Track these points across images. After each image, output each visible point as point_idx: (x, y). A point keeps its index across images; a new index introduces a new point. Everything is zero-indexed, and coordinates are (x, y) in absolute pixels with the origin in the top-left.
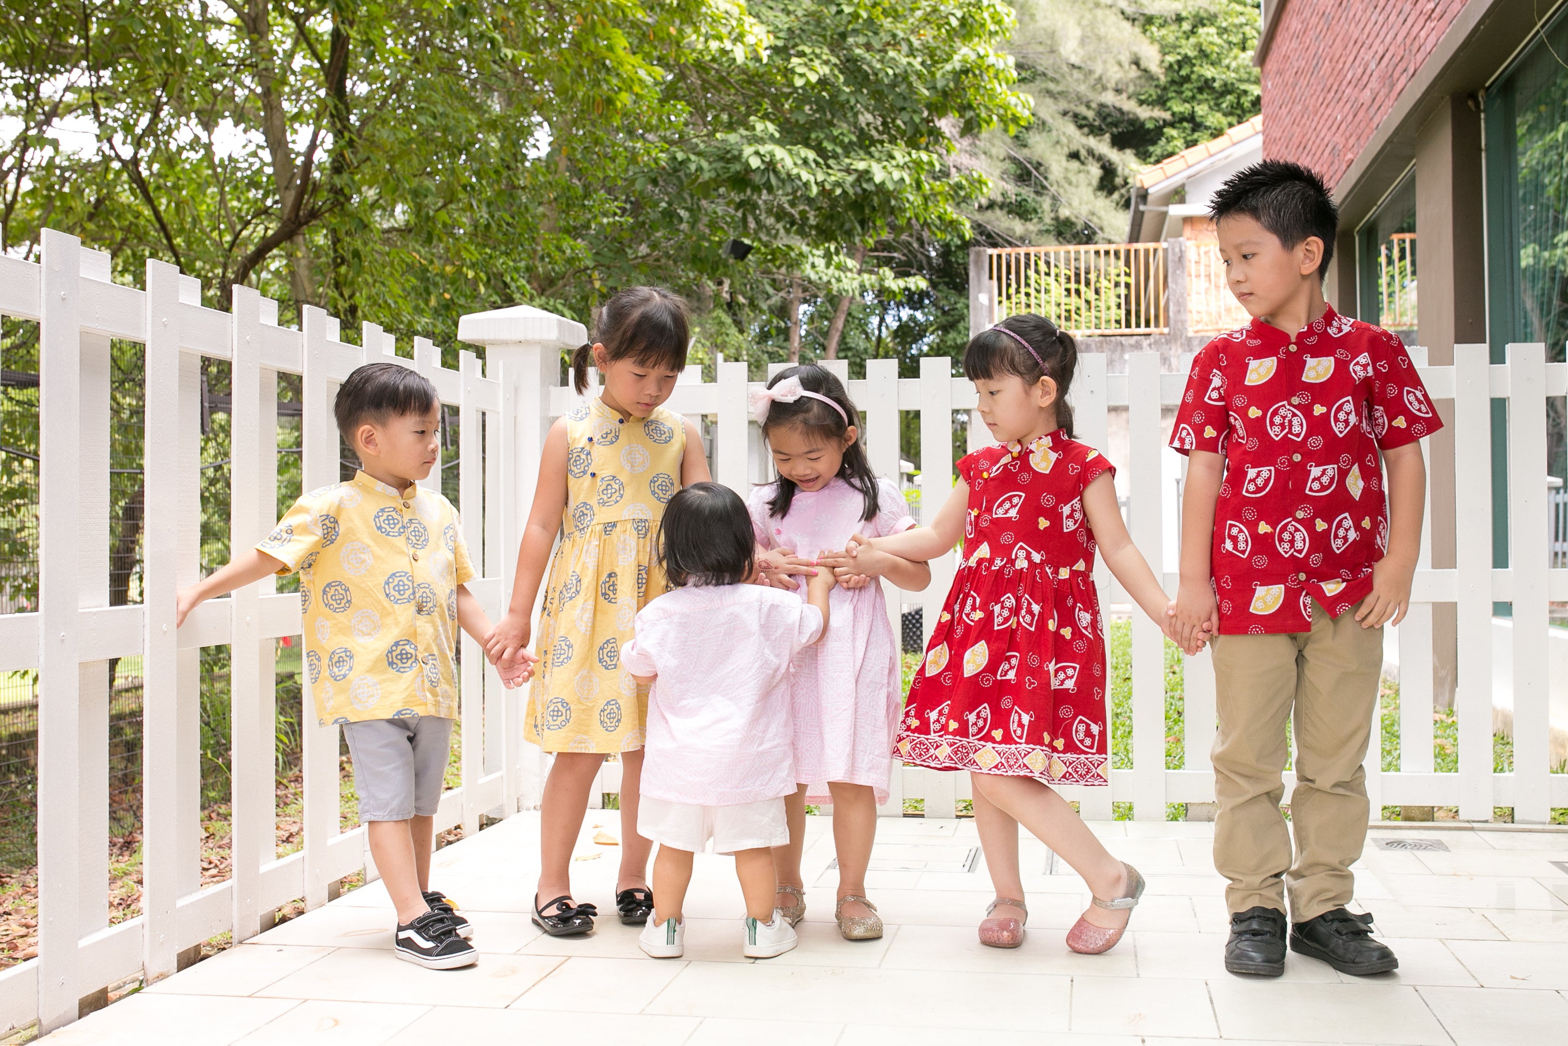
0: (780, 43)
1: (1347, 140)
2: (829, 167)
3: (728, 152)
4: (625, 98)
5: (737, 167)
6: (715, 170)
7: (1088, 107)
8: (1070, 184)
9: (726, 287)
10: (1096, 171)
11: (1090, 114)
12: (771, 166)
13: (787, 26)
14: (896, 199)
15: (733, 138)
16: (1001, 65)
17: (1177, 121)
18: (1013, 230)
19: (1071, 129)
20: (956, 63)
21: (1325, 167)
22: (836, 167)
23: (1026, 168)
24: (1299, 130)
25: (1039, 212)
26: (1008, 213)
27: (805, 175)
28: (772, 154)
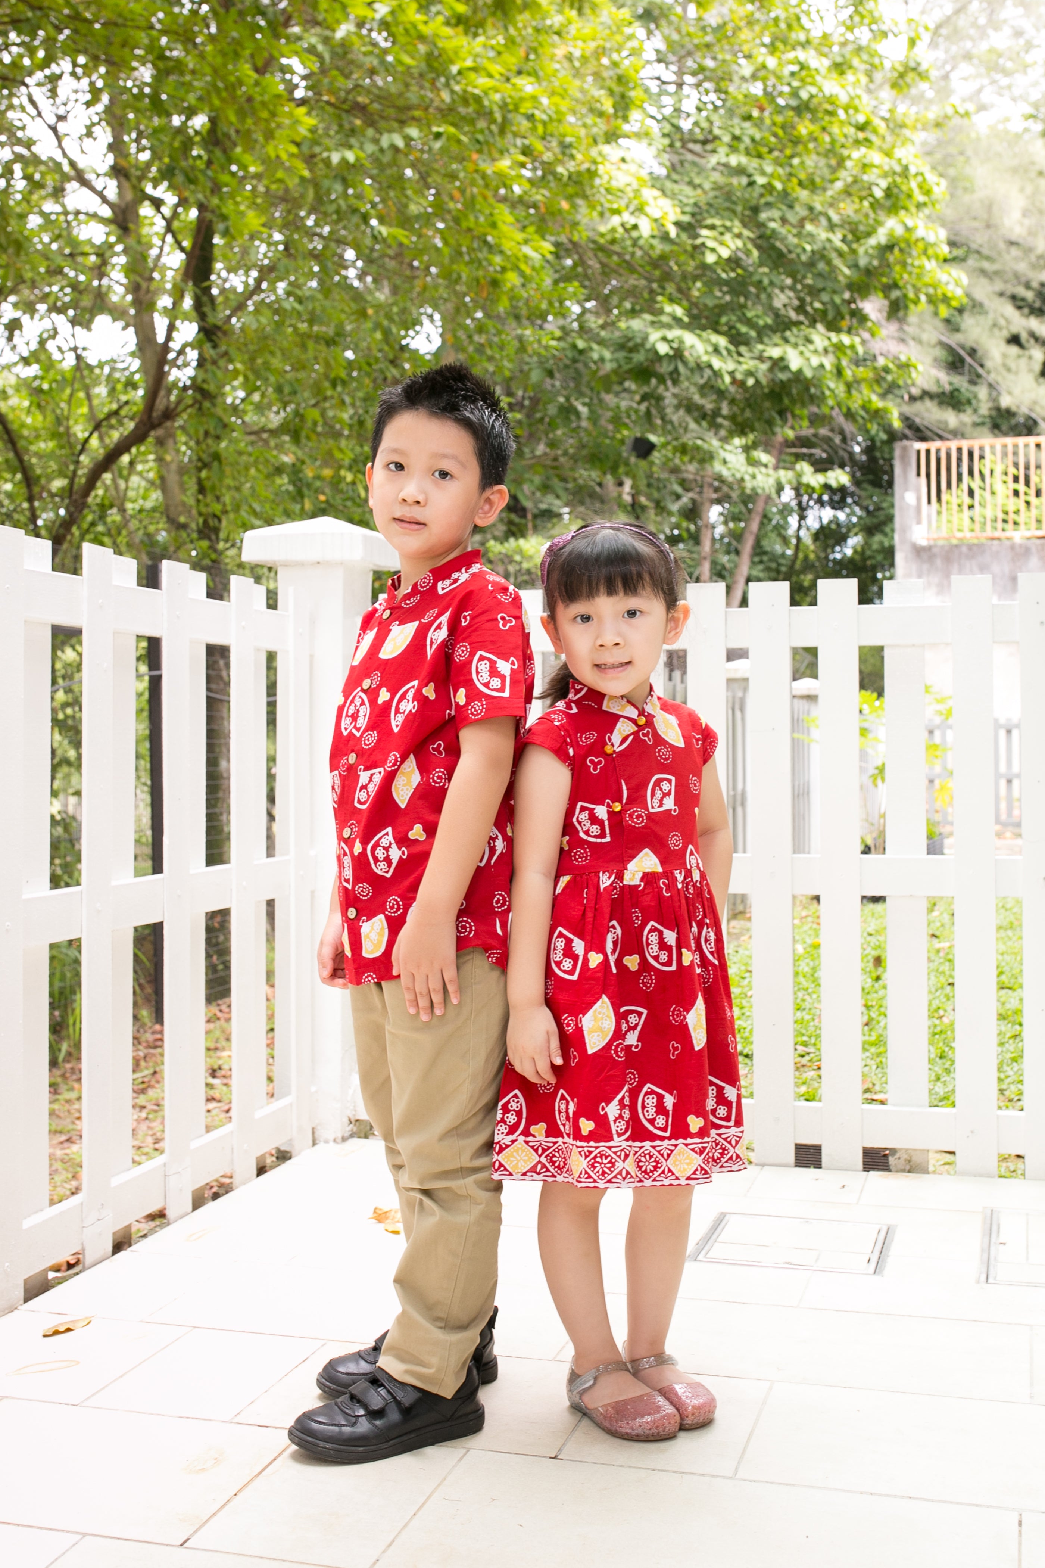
0: (686, 218)
2: (740, 354)
3: (630, 339)
4: (512, 279)
5: (639, 357)
6: (617, 360)
7: (1028, 286)
8: (1009, 370)
9: (628, 488)
10: (1038, 355)
11: (1029, 295)
12: (678, 354)
13: (692, 201)
14: (815, 386)
15: (636, 324)
16: (931, 238)
18: (946, 423)
19: (1009, 310)
20: (881, 237)
22: (748, 355)
23: (959, 354)
25: (974, 402)
26: (941, 404)
27: (717, 363)
28: (681, 342)
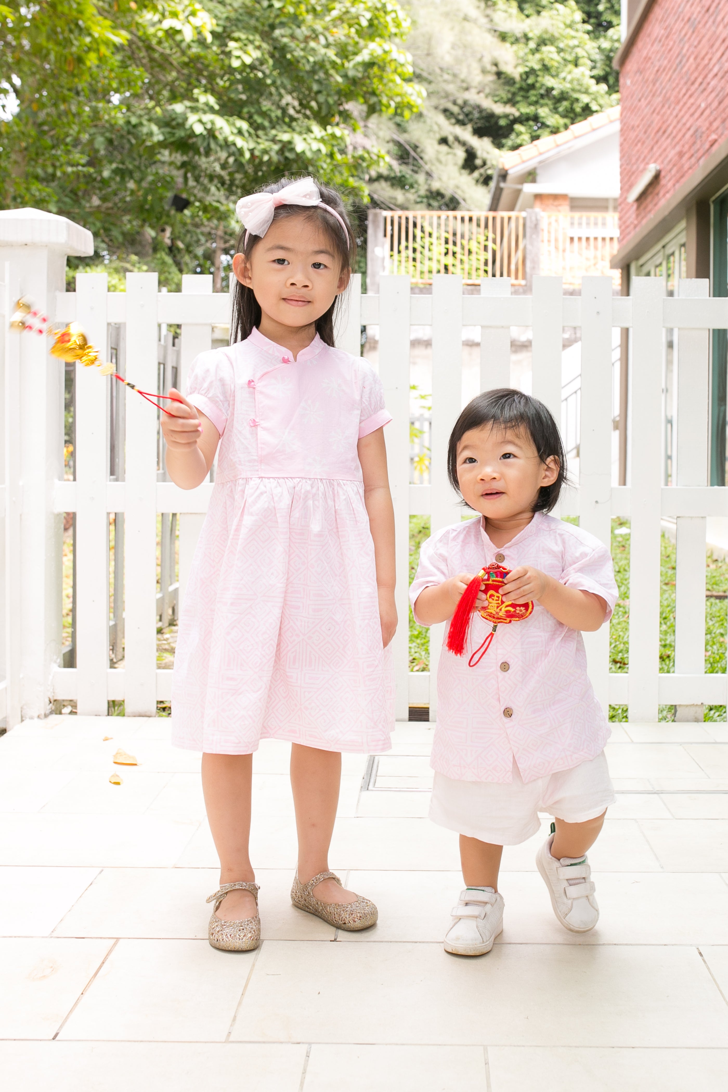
0: (219, 30)
1: (711, 124)
2: (258, 136)
3: (174, 119)
4: (92, 59)
5: (180, 133)
6: (163, 134)
7: (455, 103)
8: (440, 162)
9: (168, 233)
10: (461, 154)
11: (455, 109)
12: (211, 133)
13: (225, 15)
14: (313, 165)
15: (179, 108)
16: (402, 60)
17: (522, 120)
18: (395, 199)
19: (441, 119)
20: (364, 56)
21: (687, 147)
22: (264, 137)
23: (406, 150)
24: (659, 117)
25: (415, 186)
26: (393, 185)
27: (240, 142)
28: (213, 123)
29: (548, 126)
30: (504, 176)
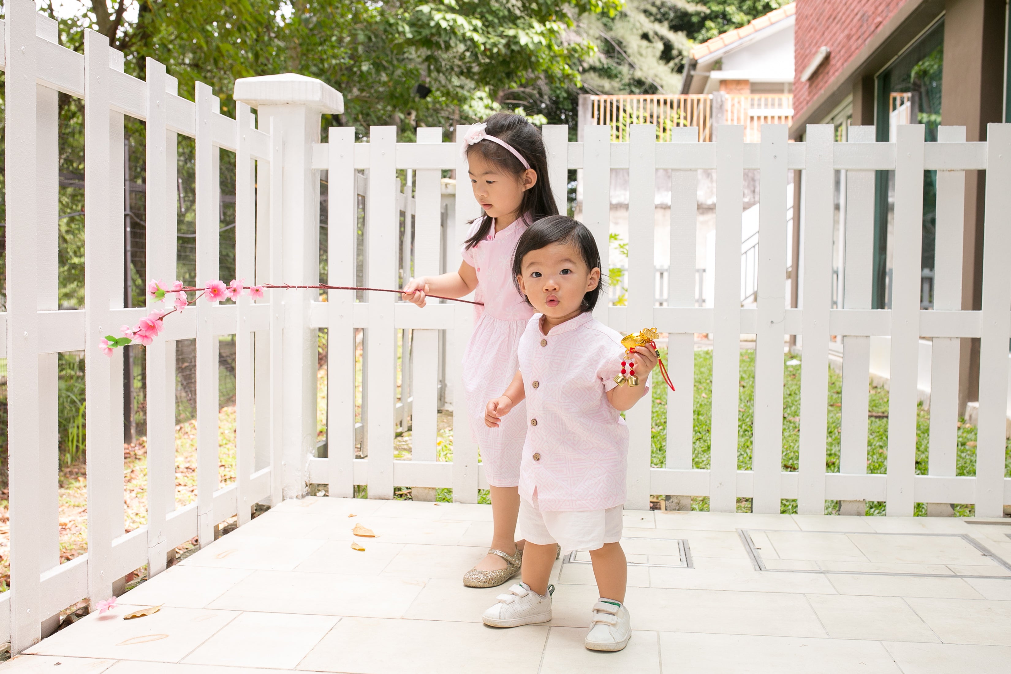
1: (876, 8)
2: (488, 33)
3: (420, 19)
6: (413, 33)
7: (653, 4)
8: (641, 55)
9: (413, 116)
10: (659, 47)
11: (654, 10)
14: (534, 56)
15: (425, 9)
17: (712, 17)
18: (603, 87)
19: (642, 18)
21: (854, 30)
22: (493, 33)
23: (611, 45)
24: (830, 6)
25: (619, 76)
26: (600, 76)
27: (475, 38)
28: (455, 22)
29: (734, 23)
30: (694, 65)
